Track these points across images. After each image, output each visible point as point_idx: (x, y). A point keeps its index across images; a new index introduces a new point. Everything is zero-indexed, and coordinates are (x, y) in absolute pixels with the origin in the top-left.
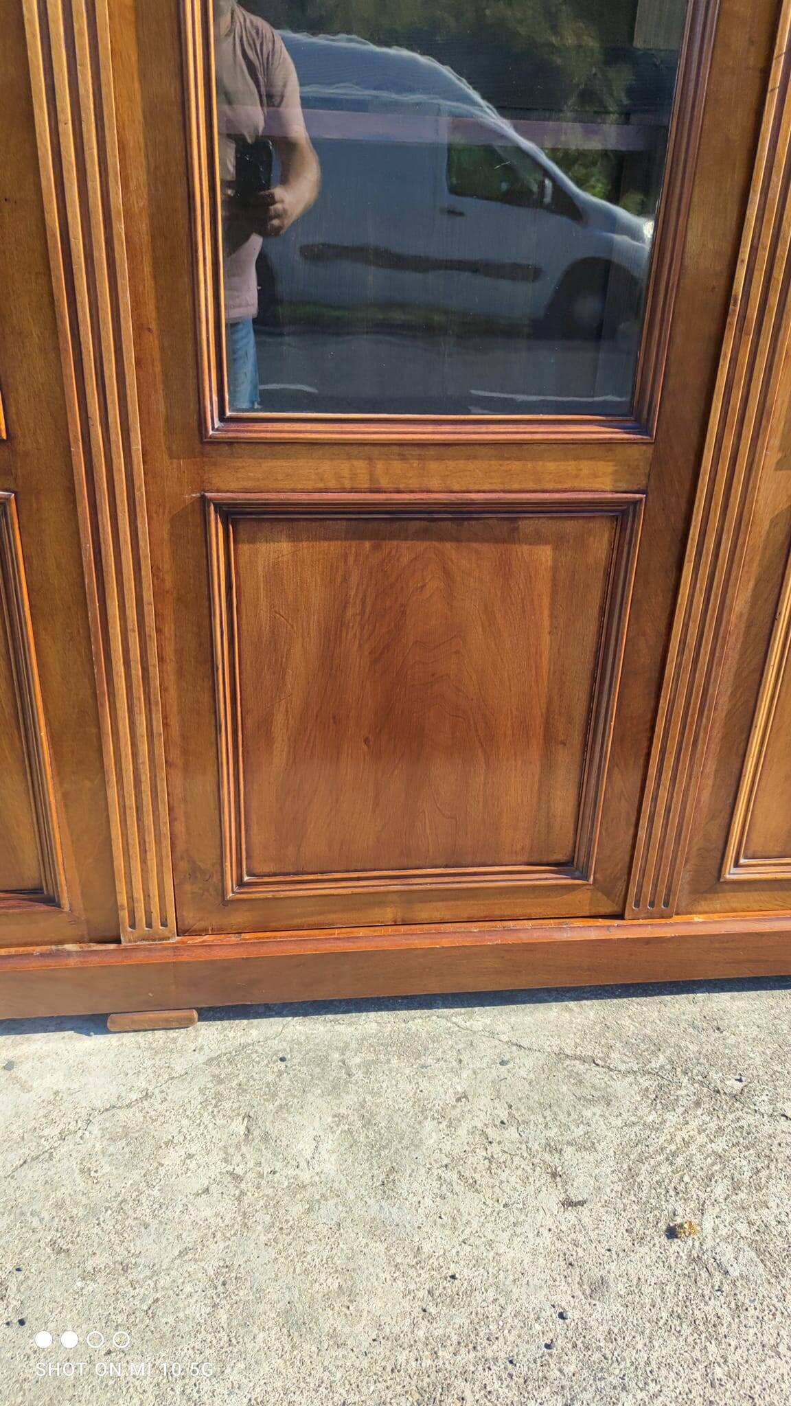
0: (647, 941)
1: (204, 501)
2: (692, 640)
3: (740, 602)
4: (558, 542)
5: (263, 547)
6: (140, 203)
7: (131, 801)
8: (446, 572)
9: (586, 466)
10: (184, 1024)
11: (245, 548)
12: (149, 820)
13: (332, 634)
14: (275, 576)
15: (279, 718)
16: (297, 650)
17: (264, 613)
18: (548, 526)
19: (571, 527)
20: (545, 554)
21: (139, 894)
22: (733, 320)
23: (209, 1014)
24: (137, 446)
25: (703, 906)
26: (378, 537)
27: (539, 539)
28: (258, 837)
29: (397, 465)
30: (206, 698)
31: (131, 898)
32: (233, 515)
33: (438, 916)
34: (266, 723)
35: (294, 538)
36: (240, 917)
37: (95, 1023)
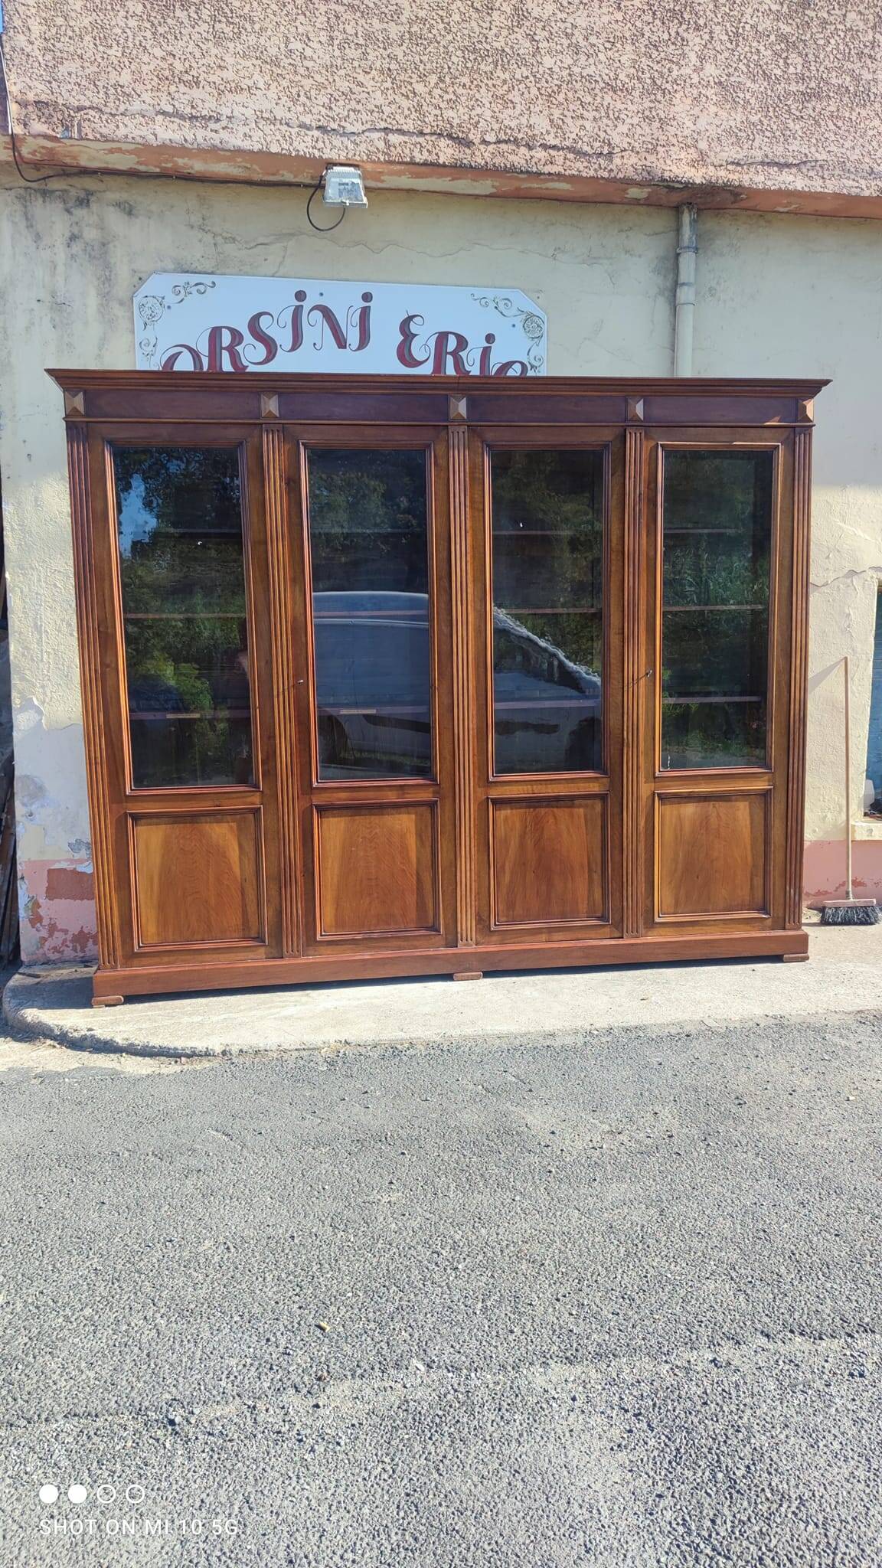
0: (632, 945)
1: (488, 798)
2: (630, 835)
3: (642, 823)
4: (586, 806)
5: (503, 812)
6: (475, 727)
7: (464, 893)
8: (555, 818)
9: (591, 785)
10: (478, 978)
11: (498, 812)
12: (469, 900)
13: (522, 837)
14: (506, 819)
15: (507, 864)
16: (512, 842)
17: (503, 831)
18: (583, 802)
19: (589, 802)
20: (581, 810)
21: (464, 928)
22: (625, 744)
23: (488, 974)
24: (472, 784)
25: (650, 933)
26: (535, 808)
27: (580, 806)
28: (501, 907)
29: (540, 787)
30: (486, 858)
31: (462, 929)
32: (495, 802)
33: (560, 938)
34: (503, 867)
35: (512, 809)
36: (494, 938)
37: (449, 977)
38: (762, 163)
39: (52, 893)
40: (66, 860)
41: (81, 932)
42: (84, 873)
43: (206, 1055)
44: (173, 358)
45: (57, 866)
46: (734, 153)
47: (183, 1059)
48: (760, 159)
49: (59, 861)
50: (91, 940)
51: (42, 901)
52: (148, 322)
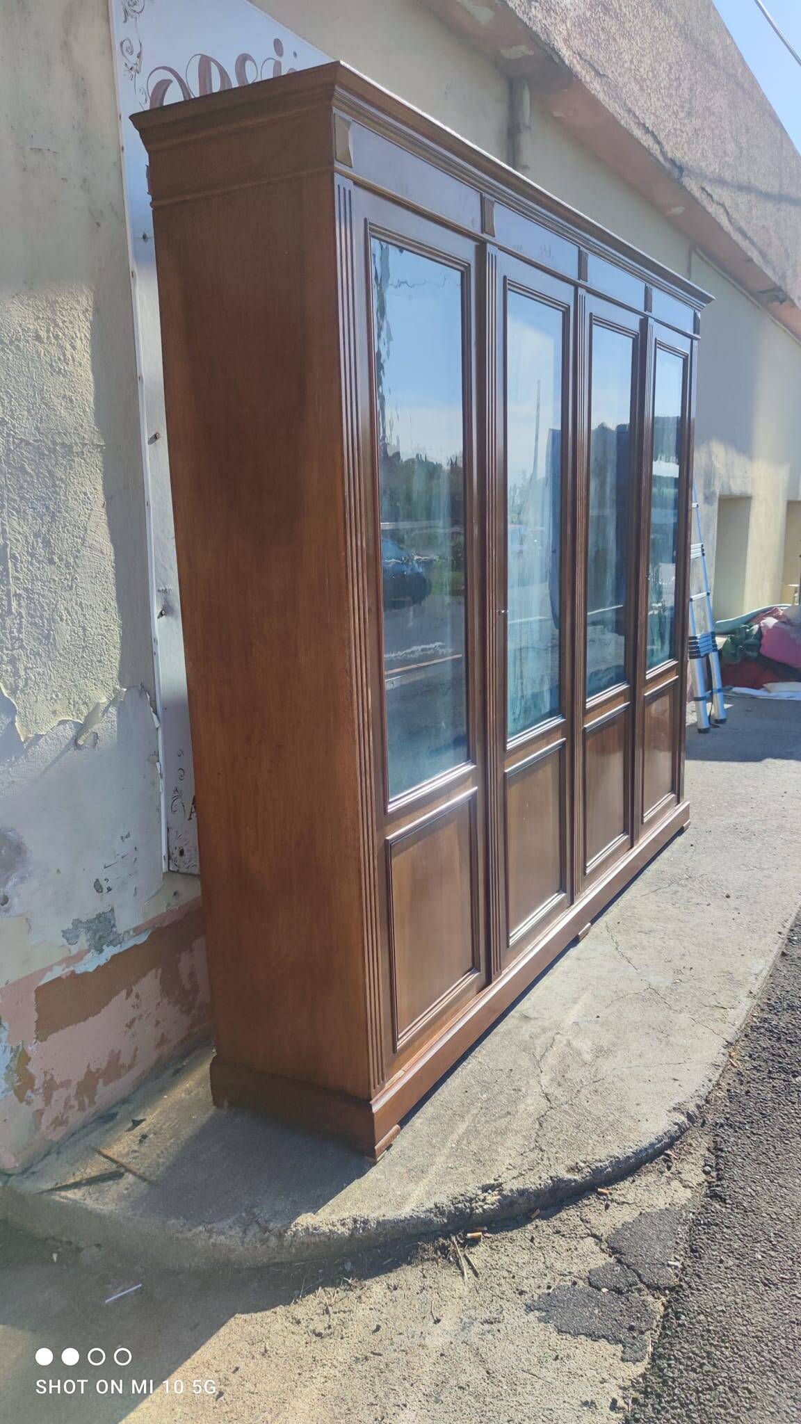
1: (584, 728)
3: (641, 731)
5: (589, 740)
10: (589, 930)
11: (587, 742)
15: (590, 798)
23: (592, 922)
25: (643, 838)
38: (589, 63)
39: (45, 1027)
40: (59, 963)
41: (89, 1073)
42: (86, 973)
43: (682, 1133)
44: (162, 87)
45: (48, 978)
46: (576, 43)
47: (668, 1152)
48: (588, 58)
49: (50, 969)
50: (101, 1081)
51: (31, 1049)
52: (128, 9)
